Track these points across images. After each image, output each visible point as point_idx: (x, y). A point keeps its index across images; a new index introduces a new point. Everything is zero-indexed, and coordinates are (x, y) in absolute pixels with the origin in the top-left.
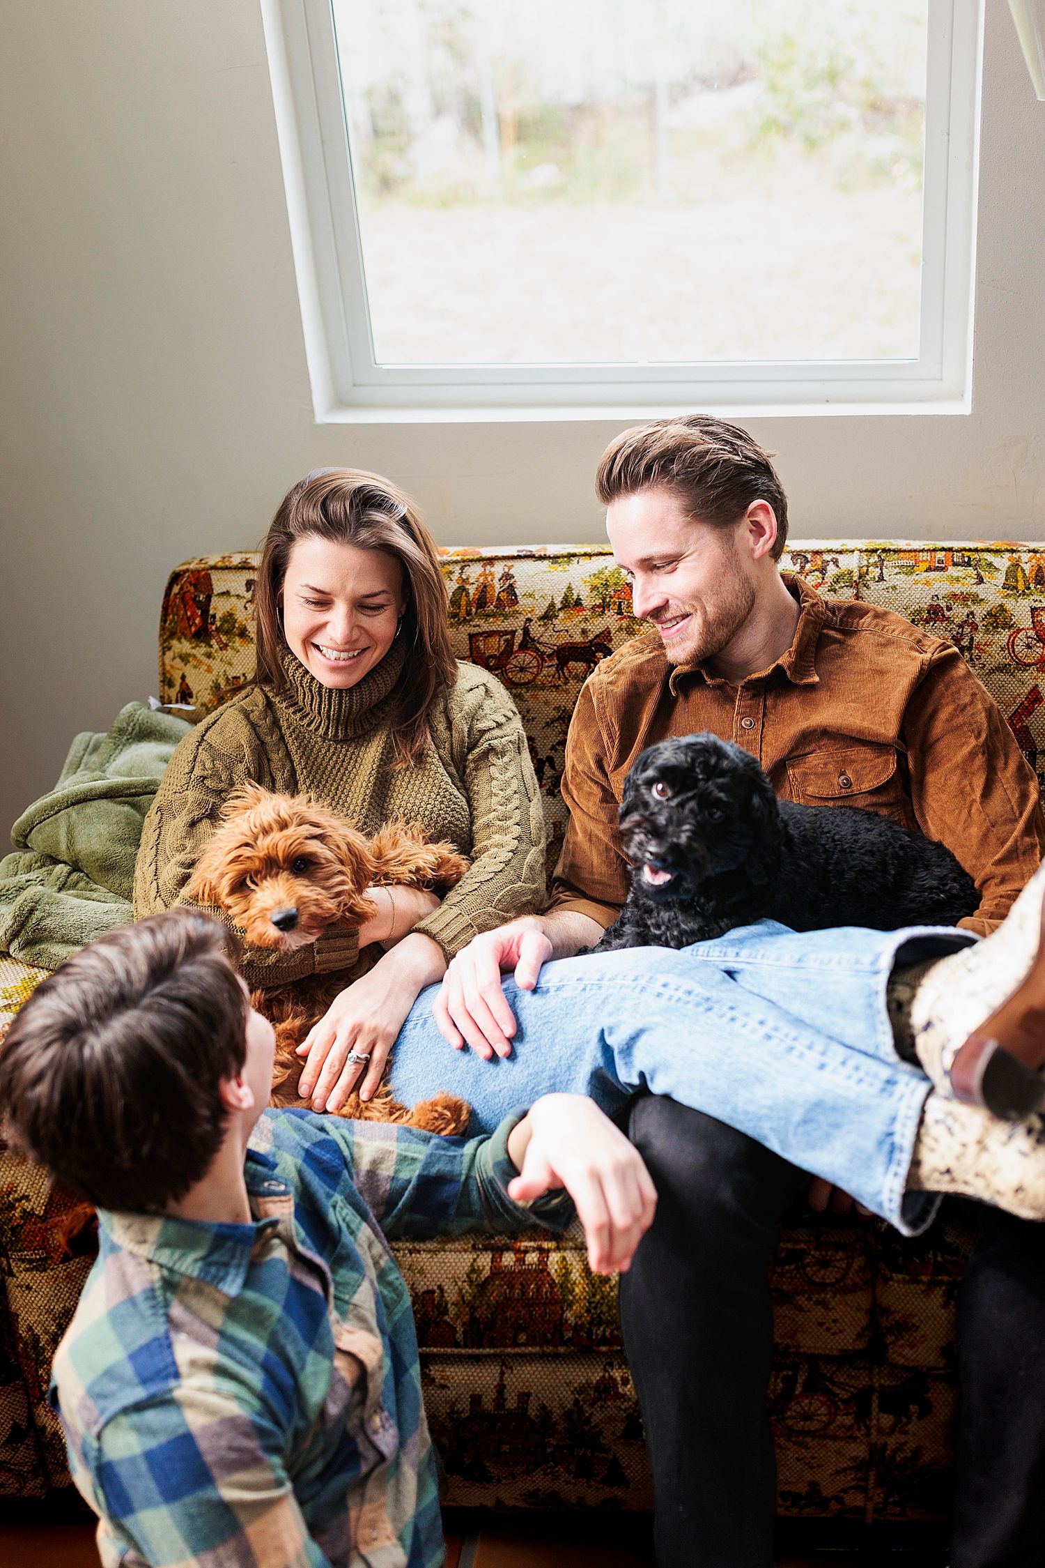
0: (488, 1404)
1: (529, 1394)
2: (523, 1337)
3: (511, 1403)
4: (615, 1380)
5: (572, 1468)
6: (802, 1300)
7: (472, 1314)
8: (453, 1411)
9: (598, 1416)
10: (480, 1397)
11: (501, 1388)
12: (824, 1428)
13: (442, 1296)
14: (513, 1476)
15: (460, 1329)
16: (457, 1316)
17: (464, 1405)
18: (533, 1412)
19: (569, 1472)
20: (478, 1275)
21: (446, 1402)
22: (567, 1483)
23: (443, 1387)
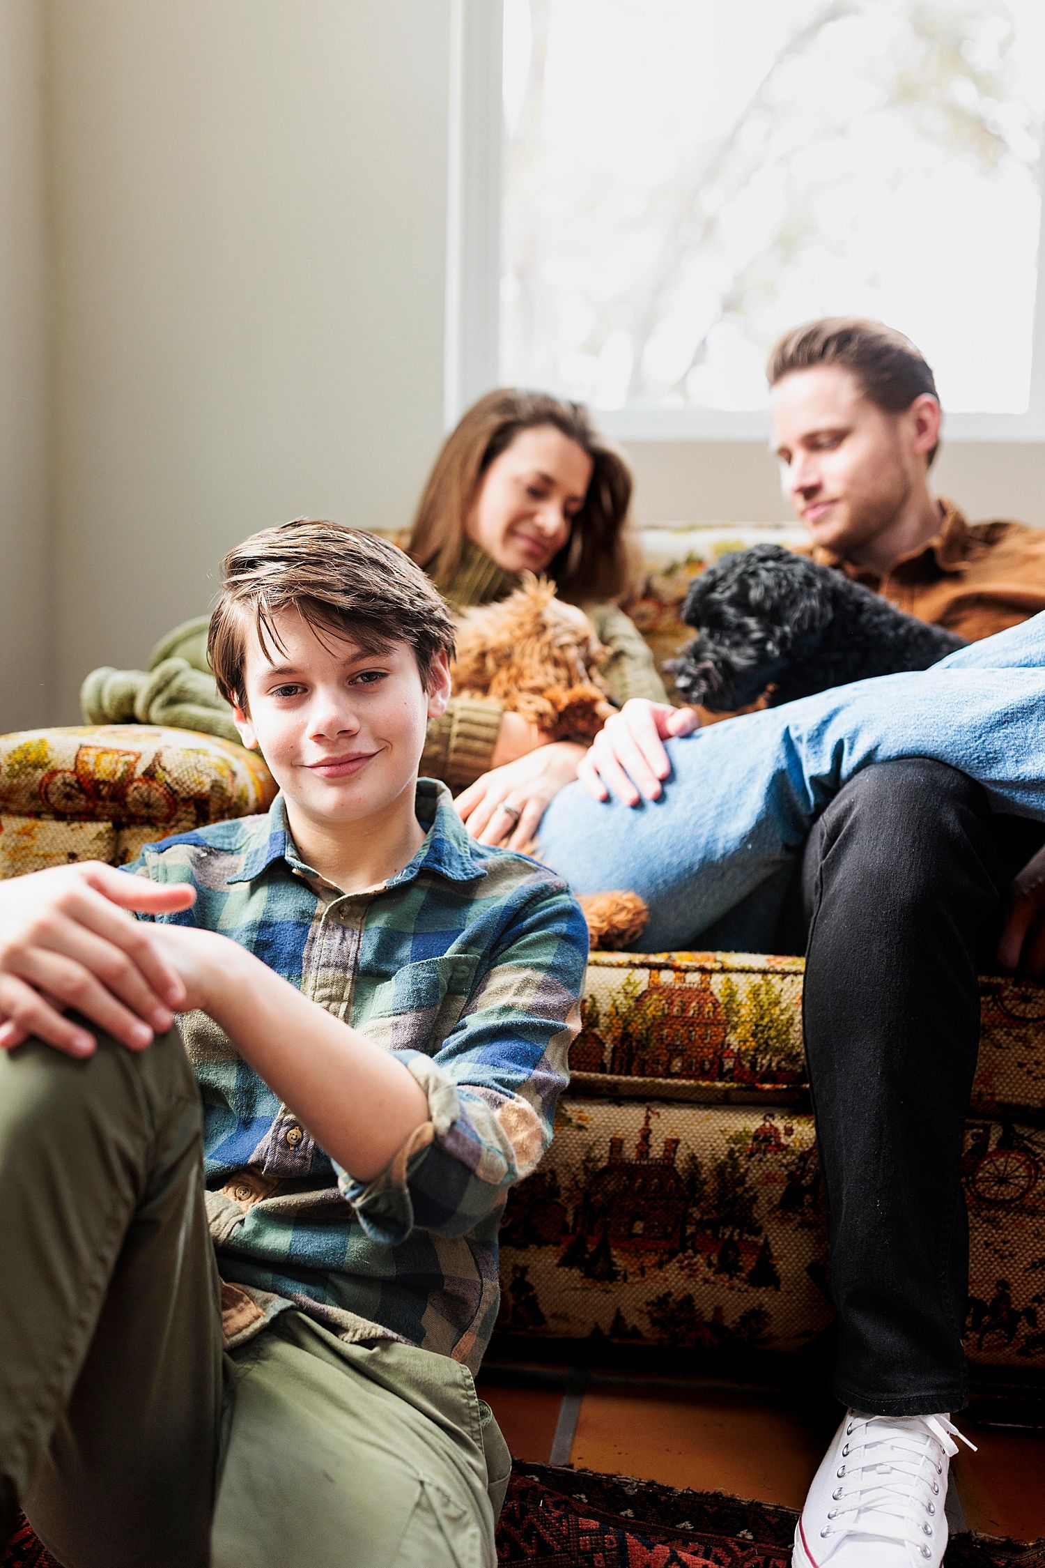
0: (630, 1152)
1: (677, 1142)
2: (677, 1065)
3: (657, 1151)
4: (776, 1129)
5: (714, 1259)
6: (999, 1034)
7: (625, 1028)
8: (589, 1159)
9: (755, 1175)
10: (622, 1141)
11: (646, 1134)
12: (1022, 1196)
13: (594, 1005)
14: (642, 1271)
15: (609, 1046)
16: (609, 1029)
17: (602, 1152)
18: (680, 1162)
19: (710, 1265)
20: (635, 988)
21: (583, 1145)
22: (706, 1281)
23: (580, 1128)
